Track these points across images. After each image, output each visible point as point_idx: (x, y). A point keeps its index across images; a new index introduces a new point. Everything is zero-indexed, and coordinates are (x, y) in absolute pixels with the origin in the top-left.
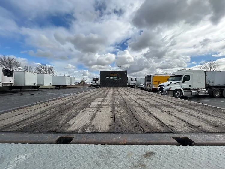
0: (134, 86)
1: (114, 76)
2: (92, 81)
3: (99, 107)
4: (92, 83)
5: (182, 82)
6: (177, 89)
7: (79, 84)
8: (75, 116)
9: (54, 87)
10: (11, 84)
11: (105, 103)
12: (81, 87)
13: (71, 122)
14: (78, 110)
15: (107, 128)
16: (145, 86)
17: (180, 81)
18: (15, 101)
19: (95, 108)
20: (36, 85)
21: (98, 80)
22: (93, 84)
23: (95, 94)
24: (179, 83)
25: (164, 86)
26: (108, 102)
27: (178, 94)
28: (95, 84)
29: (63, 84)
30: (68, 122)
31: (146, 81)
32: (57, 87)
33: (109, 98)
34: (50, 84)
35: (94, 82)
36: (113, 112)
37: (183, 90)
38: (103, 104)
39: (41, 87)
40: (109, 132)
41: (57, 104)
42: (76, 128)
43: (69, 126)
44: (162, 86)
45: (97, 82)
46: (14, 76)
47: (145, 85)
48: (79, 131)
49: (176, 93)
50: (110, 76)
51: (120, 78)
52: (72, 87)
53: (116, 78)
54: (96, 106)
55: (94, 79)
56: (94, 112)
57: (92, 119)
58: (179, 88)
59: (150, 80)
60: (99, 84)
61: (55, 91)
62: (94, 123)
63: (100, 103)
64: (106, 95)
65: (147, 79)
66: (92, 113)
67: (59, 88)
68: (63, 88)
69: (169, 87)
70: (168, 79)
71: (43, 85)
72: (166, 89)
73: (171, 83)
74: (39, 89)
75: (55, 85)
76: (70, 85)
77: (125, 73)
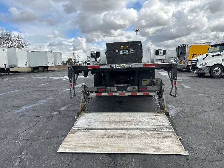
1: (124, 49)
2: (89, 59)
6: (218, 64)
9: (30, 69)
17: (222, 53)
20: (7, 66)
21: (99, 56)
22: (91, 64)
24: (220, 55)
25: (198, 60)
27: (217, 71)
31: (178, 55)
32: (35, 69)
34: (26, 65)
39: (11, 70)
44: (196, 61)
45: (98, 59)
49: (214, 70)
53: (126, 52)
58: (219, 62)
59: (184, 53)
65: (180, 51)
67: (38, 72)
68: (43, 72)
69: (205, 61)
70: (208, 49)
71: (16, 66)
72: (200, 65)
73: (207, 55)
74: (10, 73)
75: (31, 67)
76: (54, 65)
77: (139, 45)
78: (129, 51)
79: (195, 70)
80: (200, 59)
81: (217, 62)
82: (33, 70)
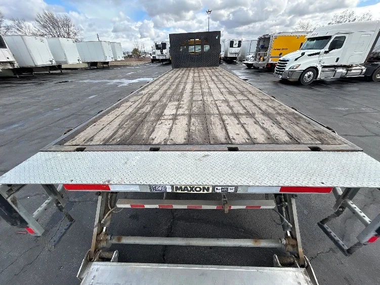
0: (235, 58)
1: (195, 44)
2: (154, 51)
3: (175, 118)
4: (154, 53)
5: (326, 52)
6: (311, 67)
7: (130, 56)
8: (153, 131)
9: (86, 66)
10: (11, 63)
11: (180, 111)
12: (134, 63)
13: (153, 136)
14: (153, 122)
15: (183, 141)
16: (255, 60)
17: (323, 51)
18: (39, 96)
19: (170, 119)
20: (54, 63)
21: (165, 48)
22: (157, 58)
23: (165, 92)
24: (318, 53)
25: (288, 61)
26: (184, 110)
27: (309, 76)
28: (161, 58)
29: (103, 60)
30: (151, 136)
31: (258, 50)
32: (93, 66)
33: (185, 101)
34: (79, 60)
35: (158, 52)
36: (189, 124)
37: (320, 69)
38: (178, 113)
39: (63, 66)
40: (184, 144)
41: (127, 113)
42: (159, 141)
43: (153, 139)
44: (286, 61)
45: (165, 51)
46: (7, 46)
47: (255, 58)
48: (163, 143)
49: (306, 75)
50: (188, 45)
51: (207, 48)
52: (119, 64)
53: (198, 49)
54: (171, 117)
55: (157, 47)
56: (171, 125)
57: (170, 133)
58: (314, 65)
59: (266, 46)
60: (168, 56)
61: (93, 74)
62: (172, 137)
63: (174, 112)
64: (182, 94)
65: (261, 44)
66: (169, 126)
67: (97, 68)
68: (103, 68)
69: (297, 63)
70: (302, 44)
71: (66, 63)
72: (290, 68)
73: (303, 54)
74: (63, 71)
75: (88, 63)
76: (114, 60)
77: (217, 38)
78: (202, 48)
79: (281, 74)
80: (291, 59)
81: (312, 65)
82: (91, 66)
